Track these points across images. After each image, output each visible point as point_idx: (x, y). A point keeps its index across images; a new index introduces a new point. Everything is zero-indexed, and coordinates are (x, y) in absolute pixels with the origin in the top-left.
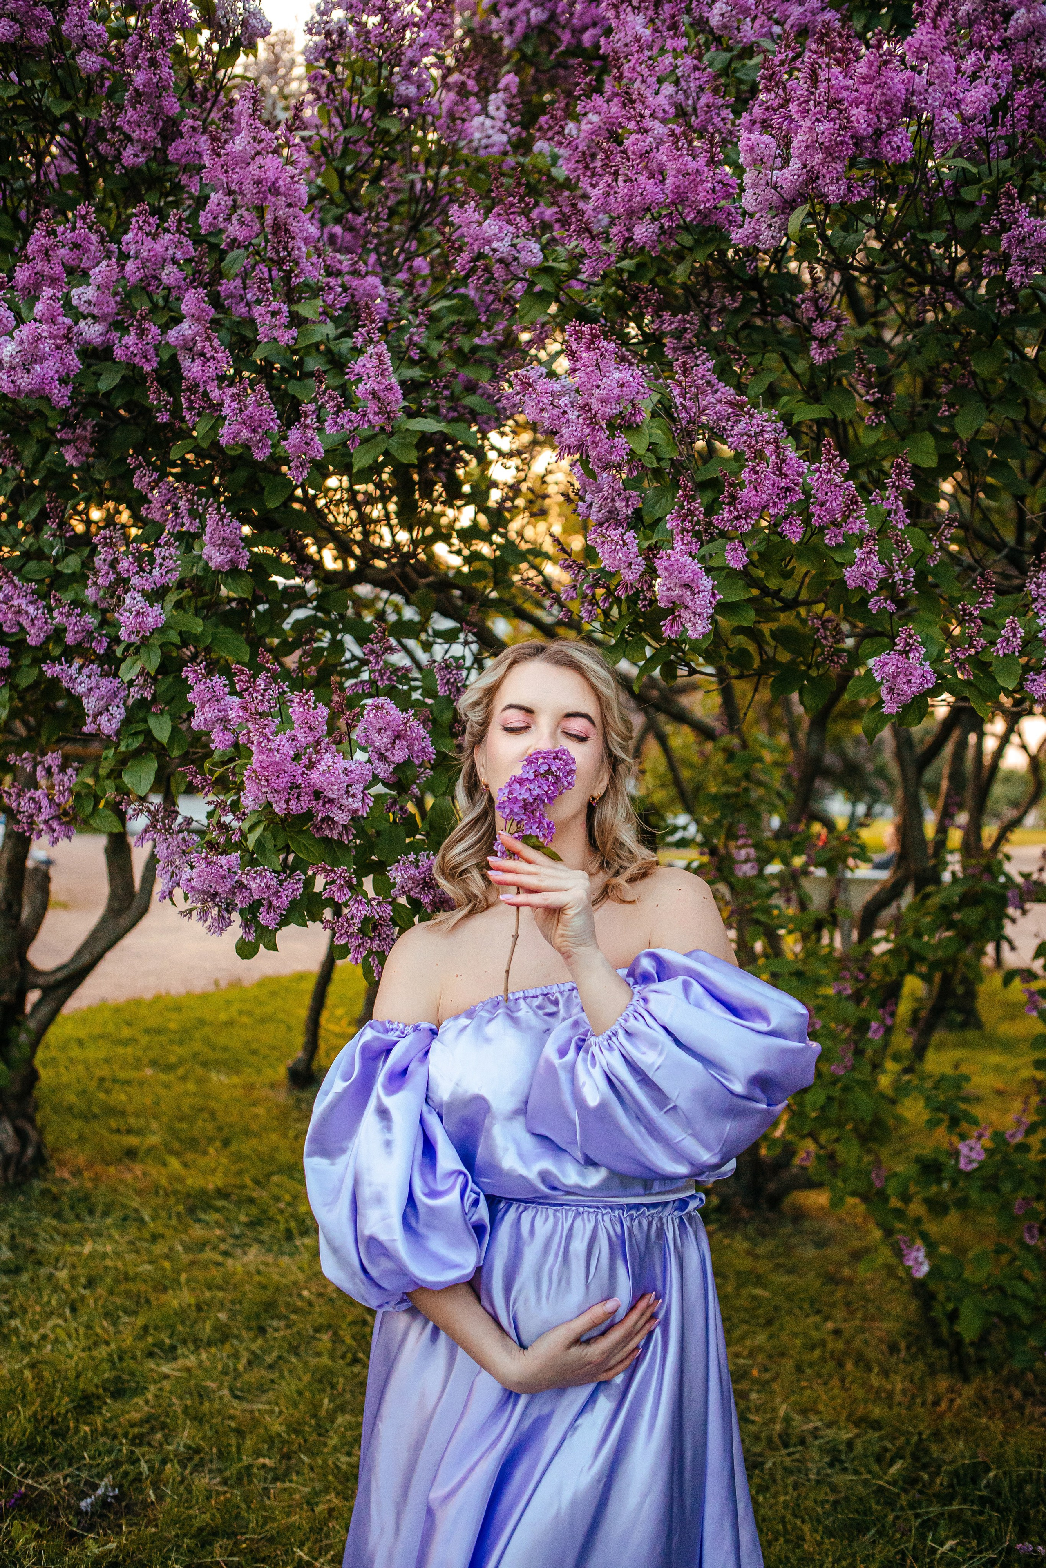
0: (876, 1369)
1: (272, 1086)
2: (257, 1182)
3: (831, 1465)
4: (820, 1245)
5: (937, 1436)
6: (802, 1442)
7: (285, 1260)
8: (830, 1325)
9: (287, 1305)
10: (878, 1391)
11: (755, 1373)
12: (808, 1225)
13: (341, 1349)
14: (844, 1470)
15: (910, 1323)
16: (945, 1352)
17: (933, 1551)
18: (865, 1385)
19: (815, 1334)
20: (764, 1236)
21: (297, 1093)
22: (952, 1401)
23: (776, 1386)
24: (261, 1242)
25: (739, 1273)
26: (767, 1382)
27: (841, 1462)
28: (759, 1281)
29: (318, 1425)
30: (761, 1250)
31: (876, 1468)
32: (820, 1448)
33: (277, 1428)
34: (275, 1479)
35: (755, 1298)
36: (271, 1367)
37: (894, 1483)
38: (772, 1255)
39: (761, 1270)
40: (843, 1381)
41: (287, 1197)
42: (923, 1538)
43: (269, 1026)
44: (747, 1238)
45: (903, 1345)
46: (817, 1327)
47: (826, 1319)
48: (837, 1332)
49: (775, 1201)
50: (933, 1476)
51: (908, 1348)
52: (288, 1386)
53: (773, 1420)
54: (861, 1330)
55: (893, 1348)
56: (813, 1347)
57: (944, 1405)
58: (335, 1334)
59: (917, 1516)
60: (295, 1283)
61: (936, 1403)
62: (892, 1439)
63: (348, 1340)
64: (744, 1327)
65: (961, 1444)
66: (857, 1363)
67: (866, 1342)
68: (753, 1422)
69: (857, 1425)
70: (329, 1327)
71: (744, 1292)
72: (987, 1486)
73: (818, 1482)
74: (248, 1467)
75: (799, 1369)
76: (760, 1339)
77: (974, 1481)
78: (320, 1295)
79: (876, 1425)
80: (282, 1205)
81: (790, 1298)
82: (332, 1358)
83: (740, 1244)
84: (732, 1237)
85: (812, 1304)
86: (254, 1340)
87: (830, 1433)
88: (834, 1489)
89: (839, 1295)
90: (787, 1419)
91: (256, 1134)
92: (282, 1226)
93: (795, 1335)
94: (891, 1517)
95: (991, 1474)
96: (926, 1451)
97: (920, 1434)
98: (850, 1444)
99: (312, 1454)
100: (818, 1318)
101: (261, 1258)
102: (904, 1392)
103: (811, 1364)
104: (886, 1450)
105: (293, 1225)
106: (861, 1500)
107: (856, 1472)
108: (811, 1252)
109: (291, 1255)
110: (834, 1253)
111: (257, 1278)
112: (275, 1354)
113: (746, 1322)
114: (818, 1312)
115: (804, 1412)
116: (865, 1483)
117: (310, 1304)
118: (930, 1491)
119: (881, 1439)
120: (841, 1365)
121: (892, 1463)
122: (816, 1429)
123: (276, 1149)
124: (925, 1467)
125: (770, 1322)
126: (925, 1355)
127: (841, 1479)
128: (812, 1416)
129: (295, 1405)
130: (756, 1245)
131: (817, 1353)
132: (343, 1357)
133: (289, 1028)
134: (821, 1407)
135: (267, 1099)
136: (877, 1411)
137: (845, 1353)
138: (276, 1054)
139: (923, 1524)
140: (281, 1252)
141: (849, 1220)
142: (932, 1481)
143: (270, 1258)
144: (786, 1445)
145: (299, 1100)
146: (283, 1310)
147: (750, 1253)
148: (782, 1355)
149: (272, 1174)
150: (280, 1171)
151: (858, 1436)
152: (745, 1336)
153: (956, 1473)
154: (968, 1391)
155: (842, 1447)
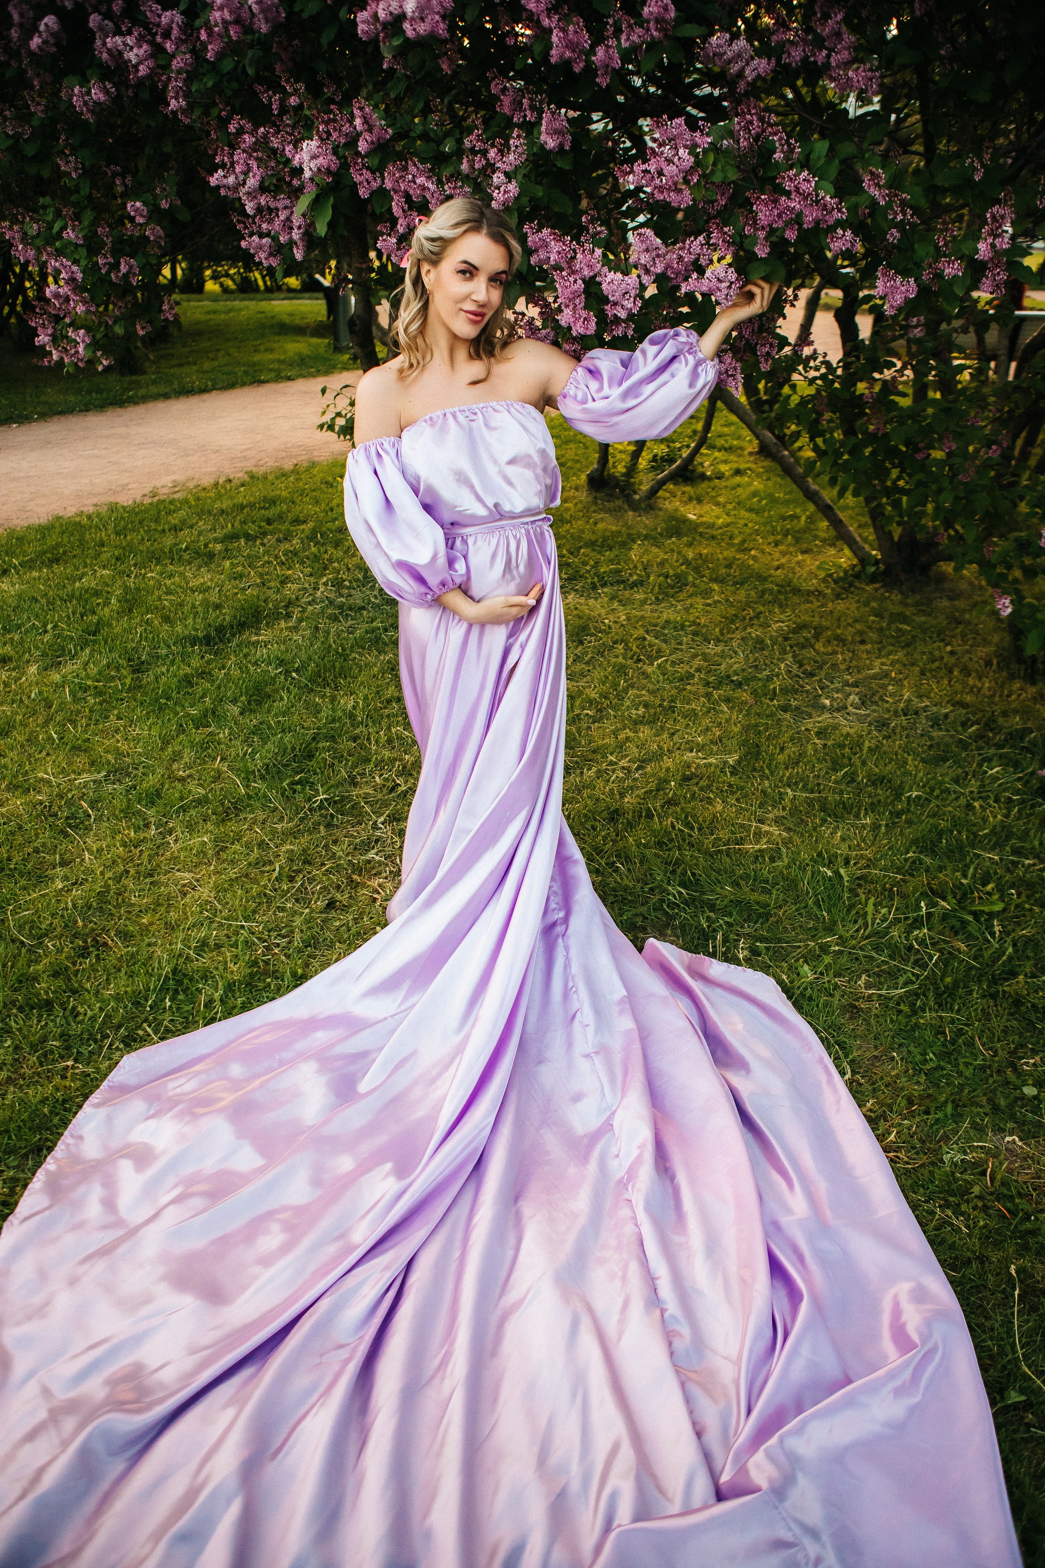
0: (974, 675)
1: (577, 489)
2: (572, 553)
3: (932, 727)
4: (951, 599)
5: (1005, 714)
6: (916, 713)
7: (591, 602)
8: (949, 648)
9: (595, 628)
10: (972, 688)
11: (893, 674)
12: (946, 585)
13: (630, 654)
14: (941, 729)
15: (1003, 649)
16: (1023, 666)
17: (986, 772)
18: (965, 684)
19: (937, 653)
20: (913, 592)
21: (594, 494)
22: (1019, 695)
23: (906, 683)
24: (576, 590)
25: (892, 615)
26: (900, 680)
27: (938, 725)
28: (905, 620)
29: (618, 695)
30: (909, 601)
31: (960, 729)
32: (926, 717)
33: (593, 695)
34: (594, 722)
35: (901, 630)
36: (587, 663)
37: (970, 738)
38: (917, 604)
39: (908, 613)
40: (950, 682)
41: (592, 563)
42: (980, 765)
43: (572, 445)
44: (901, 592)
45: (995, 662)
46: (939, 648)
47: (947, 645)
48: (952, 653)
49: (925, 569)
50: (995, 735)
51: (998, 664)
52: (598, 674)
53: (900, 701)
54: (968, 652)
55: (988, 663)
56: (933, 662)
57: (1013, 697)
58: (626, 645)
59: (980, 755)
60: (599, 615)
61: (1009, 696)
62: (974, 714)
63: (634, 648)
64: (891, 648)
65: (1018, 719)
66: (961, 672)
67: (971, 659)
68: (887, 702)
69: (953, 705)
70: (622, 641)
71: (893, 626)
72: (1029, 741)
73: (922, 735)
74: (578, 715)
75: (923, 673)
76: (900, 655)
77: (1022, 739)
78: (616, 622)
79: (965, 705)
80: (588, 568)
81: (924, 631)
82: (624, 658)
83: (896, 596)
84: (891, 593)
85: (938, 636)
86: (576, 648)
87: (935, 709)
88: (931, 738)
89: (959, 630)
90: (909, 701)
91: (568, 522)
92: (589, 581)
93: (924, 653)
94: (963, 755)
95: (1033, 735)
96: (994, 721)
97: (993, 712)
98: (946, 716)
99: (613, 708)
100: (942, 644)
101: (577, 600)
102: (989, 689)
103: (931, 670)
104: (969, 719)
105: (596, 579)
106: (947, 745)
107: (947, 730)
108: (945, 603)
109: (596, 599)
110: (960, 604)
111: (575, 612)
112: (590, 656)
113: (893, 645)
114: (943, 640)
115: (920, 697)
116: (952, 736)
117: (610, 628)
118: (991, 742)
119: (967, 713)
120: (951, 672)
121: (972, 726)
122: (927, 706)
123: (583, 531)
124: (992, 730)
125: (908, 645)
126: (1009, 668)
127: (935, 734)
128: (925, 699)
129: (604, 684)
130: (907, 597)
131: (937, 664)
132: (631, 658)
133: (586, 447)
134: (932, 695)
135: (574, 498)
136: (968, 698)
137: (956, 665)
138: (578, 466)
139: (984, 760)
140: (589, 597)
141: (976, 583)
142: (994, 737)
143: (582, 600)
144: (905, 715)
145: (596, 498)
146: (593, 631)
147: (901, 603)
148: (913, 665)
149: (581, 547)
150: (586, 545)
151: (952, 711)
152: (890, 653)
153: (1011, 734)
154: (1032, 690)
155: (942, 717)
